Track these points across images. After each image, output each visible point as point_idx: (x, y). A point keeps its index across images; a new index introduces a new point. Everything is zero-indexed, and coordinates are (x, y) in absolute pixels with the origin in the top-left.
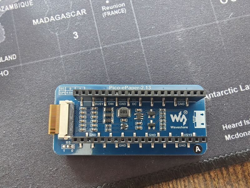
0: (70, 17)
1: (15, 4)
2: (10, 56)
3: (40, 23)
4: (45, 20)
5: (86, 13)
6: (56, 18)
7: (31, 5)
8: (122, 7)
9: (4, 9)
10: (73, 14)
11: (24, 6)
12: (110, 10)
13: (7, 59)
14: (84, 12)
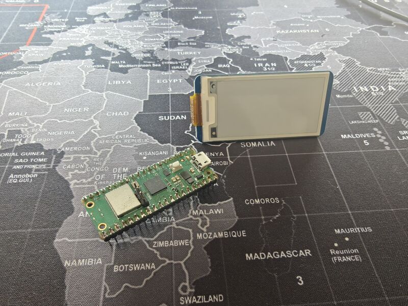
0: (291, 256)
1: (225, 232)
2: (216, 297)
3: (255, 259)
4: (261, 256)
5: (310, 255)
6: (274, 255)
7: (244, 236)
8: (354, 254)
9: (212, 236)
10: (295, 253)
11: (235, 236)
12: (341, 255)
13: (211, 300)
14: (309, 253)
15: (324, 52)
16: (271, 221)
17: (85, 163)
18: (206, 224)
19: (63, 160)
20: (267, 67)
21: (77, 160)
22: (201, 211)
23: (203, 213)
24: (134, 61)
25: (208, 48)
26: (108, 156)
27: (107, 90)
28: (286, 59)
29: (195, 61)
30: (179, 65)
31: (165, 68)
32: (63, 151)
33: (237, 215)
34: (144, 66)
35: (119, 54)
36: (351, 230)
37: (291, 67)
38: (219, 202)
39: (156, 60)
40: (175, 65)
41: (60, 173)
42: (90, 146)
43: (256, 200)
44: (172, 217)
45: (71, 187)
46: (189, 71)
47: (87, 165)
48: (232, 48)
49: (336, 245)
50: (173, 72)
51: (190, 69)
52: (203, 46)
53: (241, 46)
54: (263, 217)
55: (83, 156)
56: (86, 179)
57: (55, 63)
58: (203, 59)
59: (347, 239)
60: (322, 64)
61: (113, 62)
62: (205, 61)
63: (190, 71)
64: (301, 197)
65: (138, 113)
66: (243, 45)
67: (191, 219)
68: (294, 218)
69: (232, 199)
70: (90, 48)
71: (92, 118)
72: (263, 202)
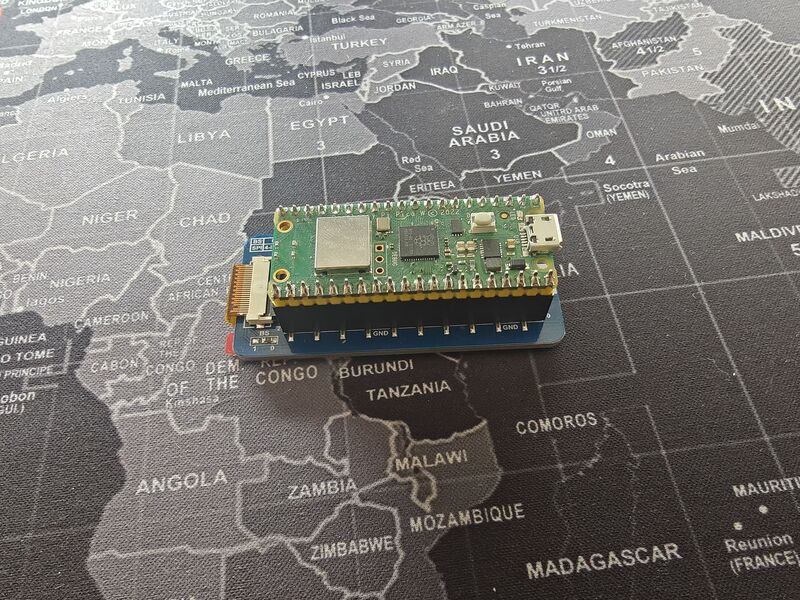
0: (633, 563)
1: (474, 511)
3: (548, 575)
4: (562, 567)
5: (679, 556)
6: (592, 562)
7: (518, 517)
8: (784, 548)
9: (445, 522)
10: (643, 555)
11: (498, 519)
12: (751, 553)
14: (674, 552)
15: (681, 10)
16: (581, 473)
17: (140, 354)
18: (429, 493)
19: (90, 351)
20: (548, 64)
21: (122, 349)
22: (415, 458)
23: (419, 464)
24: (232, 77)
25: (402, 24)
26: (192, 333)
27: (176, 160)
28: (592, 37)
29: (375, 64)
30: (338, 77)
31: (306, 89)
32: (87, 328)
33: (500, 464)
34: (257, 87)
35: (196, 61)
36: (773, 486)
37: (604, 60)
38: (455, 434)
39: (282, 69)
40: (329, 79)
41: (84, 384)
42: (147, 309)
43: (541, 421)
44: (350, 480)
45: (114, 418)
46: (363, 93)
47: (146, 361)
48: (460, 21)
49: (738, 526)
50: (326, 97)
51: (365, 86)
52: (391, 22)
53: (481, 14)
54: (560, 466)
55: (133, 336)
56: (146, 394)
57: (52, 98)
58: (394, 58)
59: (763, 510)
60: (680, 45)
61: (183, 85)
62: (398, 62)
63: (365, 93)
64: (647, 407)
65: (250, 213)
66: (487, 10)
67: (394, 481)
68: (634, 462)
69: (485, 422)
70: (127, 51)
71: (147, 236)
72: (558, 425)
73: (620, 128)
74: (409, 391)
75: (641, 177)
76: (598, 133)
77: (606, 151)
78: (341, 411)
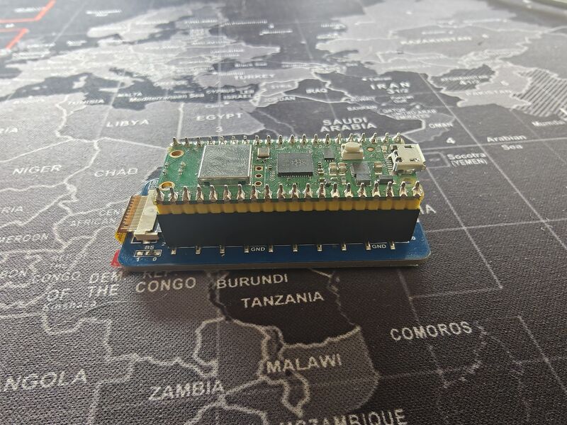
1: (351, 416)
15: (489, 64)
16: (463, 379)
17: (31, 266)
18: (301, 396)
20: (394, 88)
22: (287, 361)
23: (291, 367)
24: (158, 92)
25: (286, 68)
26: (84, 250)
27: (102, 135)
28: (426, 76)
29: (265, 86)
30: (237, 93)
31: (212, 98)
33: (376, 368)
34: (175, 97)
35: (133, 84)
37: (436, 86)
38: (329, 339)
39: (197, 88)
40: (230, 94)
42: (49, 232)
43: (415, 329)
44: (218, 382)
46: (255, 101)
47: (35, 271)
48: (328, 67)
50: (227, 103)
51: (258, 97)
52: (279, 66)
53: (343, 64)
54: (440, 372)
55: (29, 252)
56: (27, 299)
57: (17, 101)
58: (279, 84)
60: (491, 80)
61: (120, 95)
62: (282, 86)
63: (257, 100)
64: (520, 318)
65: (155, 169)
66: (346, 62)
67: (264, 383)
68: (518, 368)
69: (358, 329)
70: (83, 79)
71: (65, 182)
72: (433, 332)
73: (455, 122)
74: (283, 300)
75: (478, 150)
76: (439, 125)
77: (446, 135)
78: (215, 317)
